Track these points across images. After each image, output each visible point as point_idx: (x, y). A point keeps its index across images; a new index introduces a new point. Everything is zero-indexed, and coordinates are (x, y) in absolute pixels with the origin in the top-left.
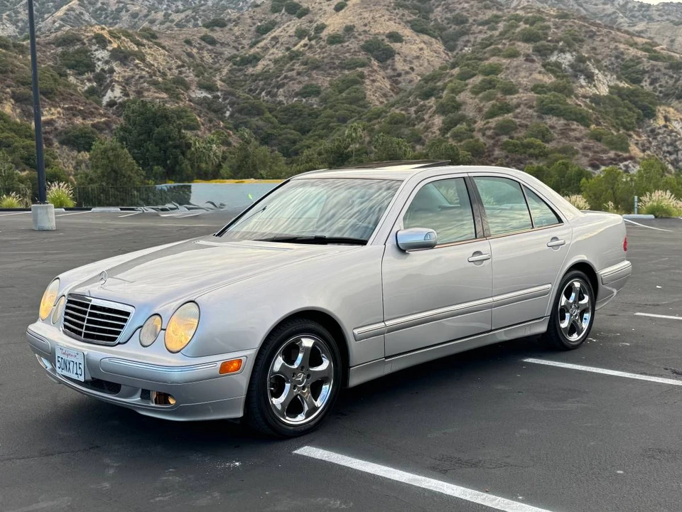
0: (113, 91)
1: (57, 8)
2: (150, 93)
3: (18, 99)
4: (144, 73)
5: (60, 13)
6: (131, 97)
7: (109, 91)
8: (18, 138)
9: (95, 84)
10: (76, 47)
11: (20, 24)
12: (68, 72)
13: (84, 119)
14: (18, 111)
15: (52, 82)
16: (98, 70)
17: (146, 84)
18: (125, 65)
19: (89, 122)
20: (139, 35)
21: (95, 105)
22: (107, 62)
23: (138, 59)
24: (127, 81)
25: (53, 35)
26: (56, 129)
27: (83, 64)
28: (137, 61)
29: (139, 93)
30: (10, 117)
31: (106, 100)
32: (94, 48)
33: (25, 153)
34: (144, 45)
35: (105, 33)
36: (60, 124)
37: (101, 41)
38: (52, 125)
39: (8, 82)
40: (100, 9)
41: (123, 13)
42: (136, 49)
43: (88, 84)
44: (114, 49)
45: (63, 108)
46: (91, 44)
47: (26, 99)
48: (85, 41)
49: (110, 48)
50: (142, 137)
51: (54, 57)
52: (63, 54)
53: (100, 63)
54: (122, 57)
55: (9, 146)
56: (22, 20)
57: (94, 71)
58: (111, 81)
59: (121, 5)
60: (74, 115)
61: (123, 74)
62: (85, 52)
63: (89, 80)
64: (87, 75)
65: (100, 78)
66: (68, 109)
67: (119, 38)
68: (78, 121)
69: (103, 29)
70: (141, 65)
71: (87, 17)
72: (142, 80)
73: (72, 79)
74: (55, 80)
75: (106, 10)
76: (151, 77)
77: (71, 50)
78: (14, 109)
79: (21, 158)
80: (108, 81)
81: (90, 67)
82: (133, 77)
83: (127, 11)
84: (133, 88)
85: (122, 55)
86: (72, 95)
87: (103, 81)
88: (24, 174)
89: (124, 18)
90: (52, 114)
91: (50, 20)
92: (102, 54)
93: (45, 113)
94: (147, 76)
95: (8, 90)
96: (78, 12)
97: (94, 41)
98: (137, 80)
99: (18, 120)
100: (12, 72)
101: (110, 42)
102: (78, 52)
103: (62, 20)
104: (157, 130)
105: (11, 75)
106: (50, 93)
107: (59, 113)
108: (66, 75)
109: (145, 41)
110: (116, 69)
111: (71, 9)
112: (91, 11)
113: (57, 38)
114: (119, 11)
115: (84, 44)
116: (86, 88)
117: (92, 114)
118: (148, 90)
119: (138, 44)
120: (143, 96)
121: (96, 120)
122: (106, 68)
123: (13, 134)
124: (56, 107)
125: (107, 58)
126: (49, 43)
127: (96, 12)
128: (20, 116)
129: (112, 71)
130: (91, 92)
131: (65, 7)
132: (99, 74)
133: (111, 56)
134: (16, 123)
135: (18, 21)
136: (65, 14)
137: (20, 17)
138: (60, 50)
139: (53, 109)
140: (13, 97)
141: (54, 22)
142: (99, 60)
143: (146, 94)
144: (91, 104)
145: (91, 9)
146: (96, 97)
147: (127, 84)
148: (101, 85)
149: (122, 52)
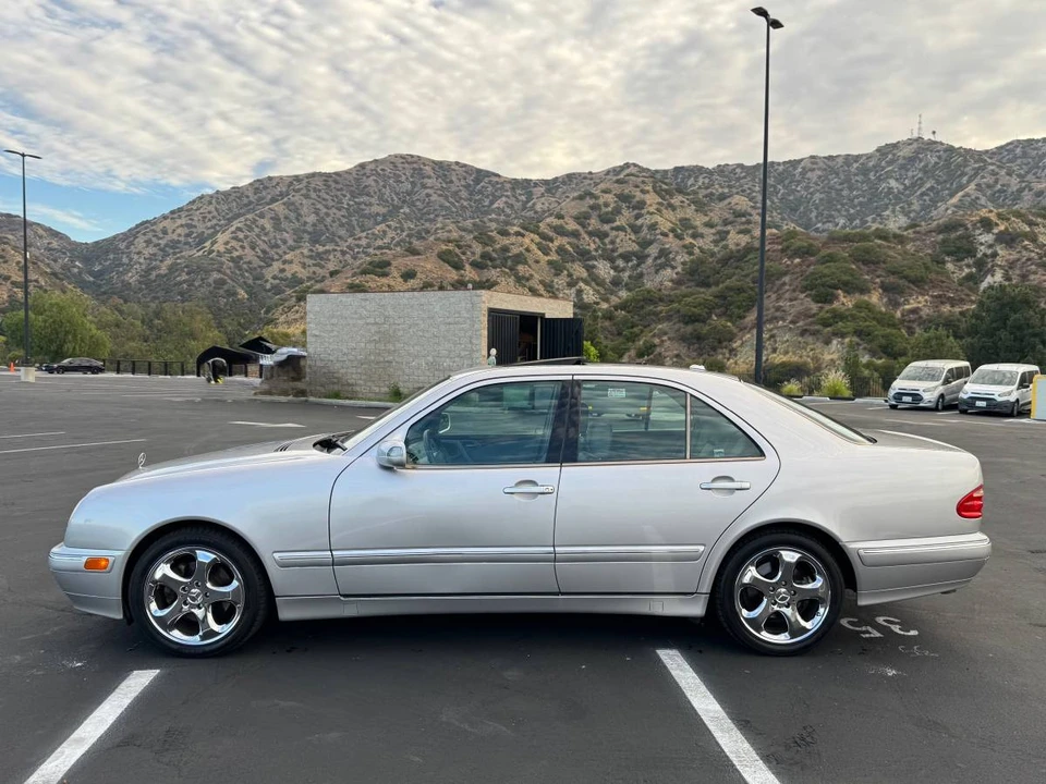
0: (993, 276)
1: (952, 195)
2: (1038, 276)
3: (886, 288)
4: (1033, 254)
5: (954, 200)
6: (1014, 281)
7: (989, 276)
8: (879, 327)
9: (974, 270)
10: (958, 233)
11: (912, 215)
12: (947, 258)
13: (952, 306)
14: (885, 300)
15: (923, 270)
16: (979, 255)
17: (1033, 267)
18: (1011, 247)
19: (957, 310)
20: (1033, 214)
21: (967, 291)
22: (990, 246)
23: (1029, 240)
24: (1012, 265)
25: (935, 223)
26: (920, 317)
27: (962, 249)
28: (1026, 243)
29: (1024, 277)
30: (874, 306)
31: (984, 285)
32: (978, 232)
33: (883, 341)
34: (1038, 225)
35: (993, 217)
36: (926, 312)
37: (987, 225)
38: (917, 313)
39: (879, 273)
40: (999, 191)
41: (1026, 192)
42: (1028, 229)
43: (967, 270)
44: (1001, 232)
45: (932, 296)
46: (974, 230)
47: (894, 289)
48: (969, 226)
49: (996, 231)
50: (994, 325)
51: (933, 245)
52: (944, 241)
53: (982, 248)
54: (1008, 239)
55: (869, 334)
56: (914, 211)
57: (975, 256)
58: (993, 266)
59: (1024, 185)
60: (942, 303)
61: (1008, 257)
62: (968, 238)
63: (968, 266)
64: (966, 261)
65: (980, 264)
66: (936, 297)
67: (1008, 219)
68: (946, 309)
69: (991, 211)
70: (1031, 247)
71: (983, 201)
72: (1029, 263)
73: (950, 266)
74: (927, 268)
75: (1005, 191)
76: (1040, 258)
77: (953, 236)
78: (881, 299)
79: (880, 347)
80: (989, 266)
81: (971, 252)
82: (1019, 260)
83: (1030, 190)
84: (1018, 272)
85: (1009, 237)
86: (943, 282)
87: (983, 267)
88: (880, 362)
89: (1026, 198)
90: (919, 302)
91: (943, 208)
92: (987, 238)
93: (912, 301)
94: (1036, 257)
95: (878, 280)
96: (973, 197)
97: (978, 225)
98: (1024, 263)
99: (883, 309)
100: (884, 262)
101: (997, 225)
102: (960, 238)
103: (955, 206)
104: (1014, 317)
105: (883, 266)
106: (919, 282)
107: (926, 301)
108: (944, 262)
109: (1039, 220)
110: (1000, 252)
111: (967, 195)
112: (988, 194)
113: (939, 226)
114: (1021, 190)
115: (967, 229)
116: (964, 274)
117: (962, 301)
118: (1035, 273)
119: (1031, 224)
120: (1028, 280)
121: (965, 307)
122: (989, 252)
123: (874, 323)
124: (923, 295)
125: (990, 242)
126: (931, 231)
127: (994, 195)
128: (886, 305)
129: (995, 255)
130: (970, 277)
131: (960, 194)
132: (980, 259)
133: (996, 240)
134: (881, 312)
135: (910, 212)
136: (960, 200)
137: (914, 207)
138: (941, 237)
139: (920, 298)
140: (881, 287)
141: (947, 209)
142: (982, 244)
143: (1032, 277)
144: (962, 290)
145: (989, 192)
146: (971, 283)
147: (1011, 268)
148: (980, 271)
149: (1010, 234)
